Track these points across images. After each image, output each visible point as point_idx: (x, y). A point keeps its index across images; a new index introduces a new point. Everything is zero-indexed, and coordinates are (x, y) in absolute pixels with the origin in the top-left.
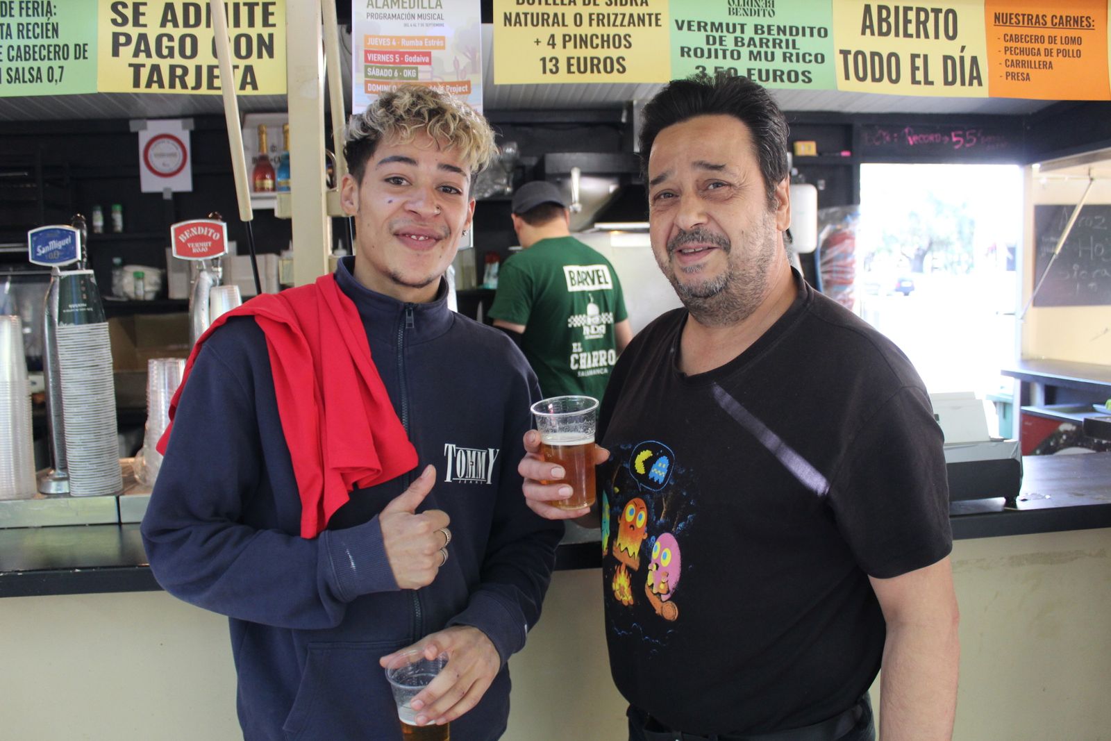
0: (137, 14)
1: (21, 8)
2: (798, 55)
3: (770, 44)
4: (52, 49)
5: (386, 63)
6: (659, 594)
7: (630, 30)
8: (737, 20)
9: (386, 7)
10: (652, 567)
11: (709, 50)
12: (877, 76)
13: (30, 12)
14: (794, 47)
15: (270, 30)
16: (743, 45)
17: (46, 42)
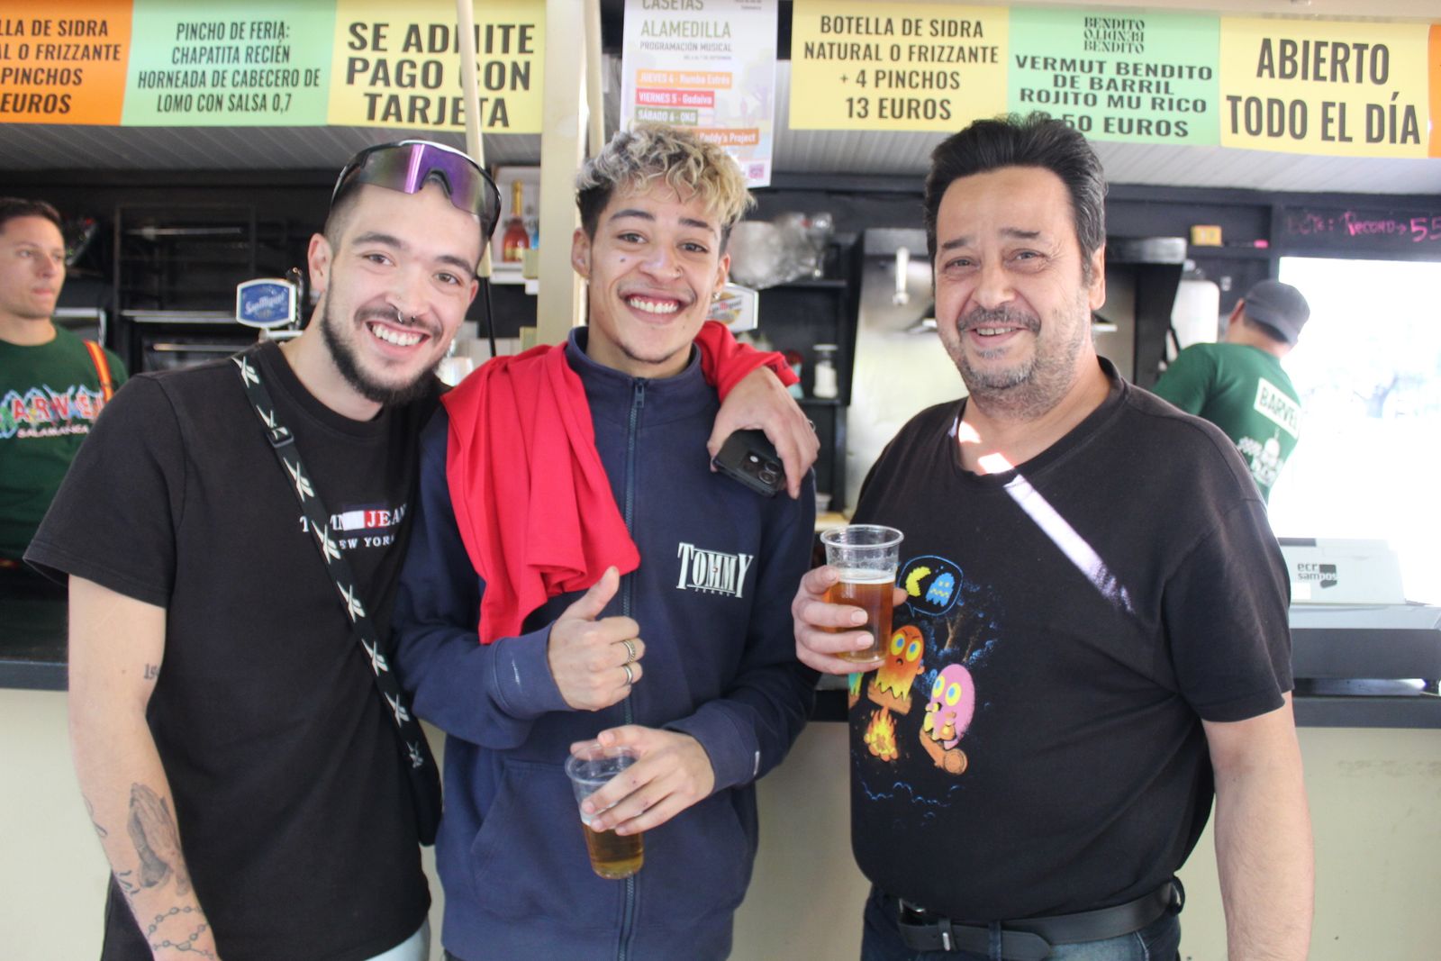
0: (377, 36)
1: (253, 30)
2: (1171, 101)
3: (1136, 87)
4: (280, 75)
5: (661, 104)
6: (941, 741)
7: (958, 66)
8: (1095, 56)
9: (664, 35)
10: (932, 708)
11: (1057, 94)
12: (1276, 129)
13: (262, 34)
14: (1167, 91)
15: (525, 57)
16: (1101, 87)
17: (274, 66)
